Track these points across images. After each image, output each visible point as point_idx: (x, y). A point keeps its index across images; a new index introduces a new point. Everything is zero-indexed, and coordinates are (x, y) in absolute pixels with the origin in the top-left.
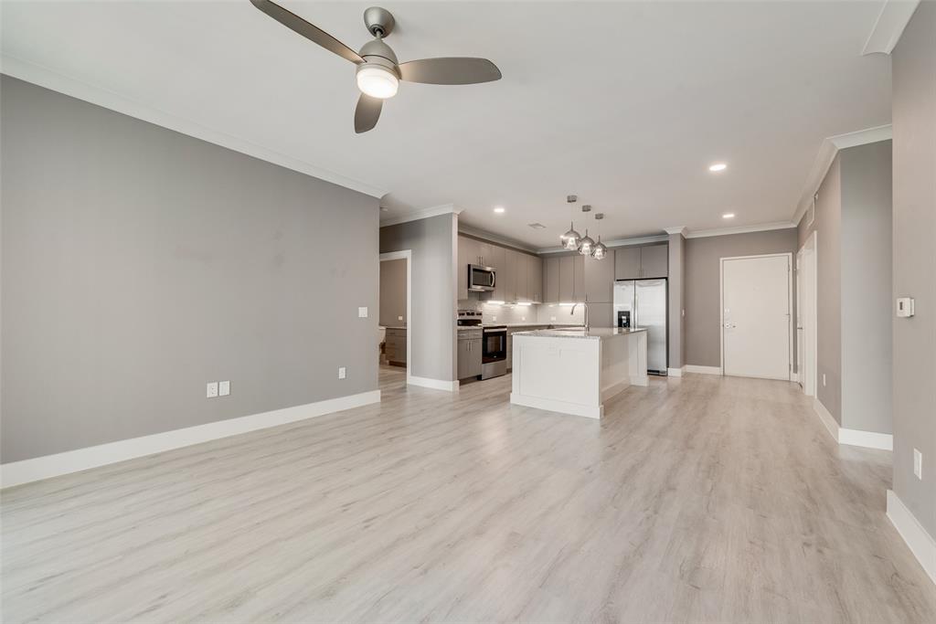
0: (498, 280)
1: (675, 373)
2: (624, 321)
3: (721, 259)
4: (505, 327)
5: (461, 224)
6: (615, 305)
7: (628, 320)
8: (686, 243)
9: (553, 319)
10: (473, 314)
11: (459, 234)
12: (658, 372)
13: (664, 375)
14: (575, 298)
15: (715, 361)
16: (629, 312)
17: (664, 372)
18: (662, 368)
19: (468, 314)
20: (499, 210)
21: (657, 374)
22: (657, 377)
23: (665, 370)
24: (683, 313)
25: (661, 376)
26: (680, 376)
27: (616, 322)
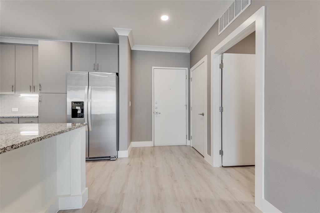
3: (153, 68)
7: (82, 111)
8: (132, 53)
13: (116, 157)
14: (32, 89)
16: (83, 103)
18: (113, 154)
21: (109, 158)
22: (109, 162)
23: (116, 155)
24: (130, 105)
25: (112, 160)
26: (127, 156)
27: (69, 112)
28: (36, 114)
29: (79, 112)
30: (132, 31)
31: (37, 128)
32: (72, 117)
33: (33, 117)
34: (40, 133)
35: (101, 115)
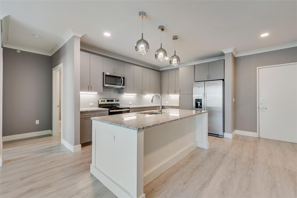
0: (127, 82)
1: (228, 136)
2: (198, 105)
3: (258, 68)
4: (129, 108)
5: (83, 44)
6: (194, 96)
7: (201, 104)
8: (236, 60)
9: (167, 102)
10: (112, 101)
11: (81, 50)
12: (218, 135)
13: (222, 137)
14: (175, 92)
15: (254, 128)
16: (201, 100)
17: (222, 136)
18: (221, 133)
19: (108, 101)
20: (107, 34)
21: (218, 136)
22: (218, 138)
23: (222, 134)
24: (234, 100)
25: (220, 137)
26: (231, 138)
27: (194, 105)
28: (178, 105)
29: (199, 105)
30: (235, 48)
31: (178, 113)
32: (196, 108)
33: (177, 107)
34: (180, 115)
35: (212, 107)
